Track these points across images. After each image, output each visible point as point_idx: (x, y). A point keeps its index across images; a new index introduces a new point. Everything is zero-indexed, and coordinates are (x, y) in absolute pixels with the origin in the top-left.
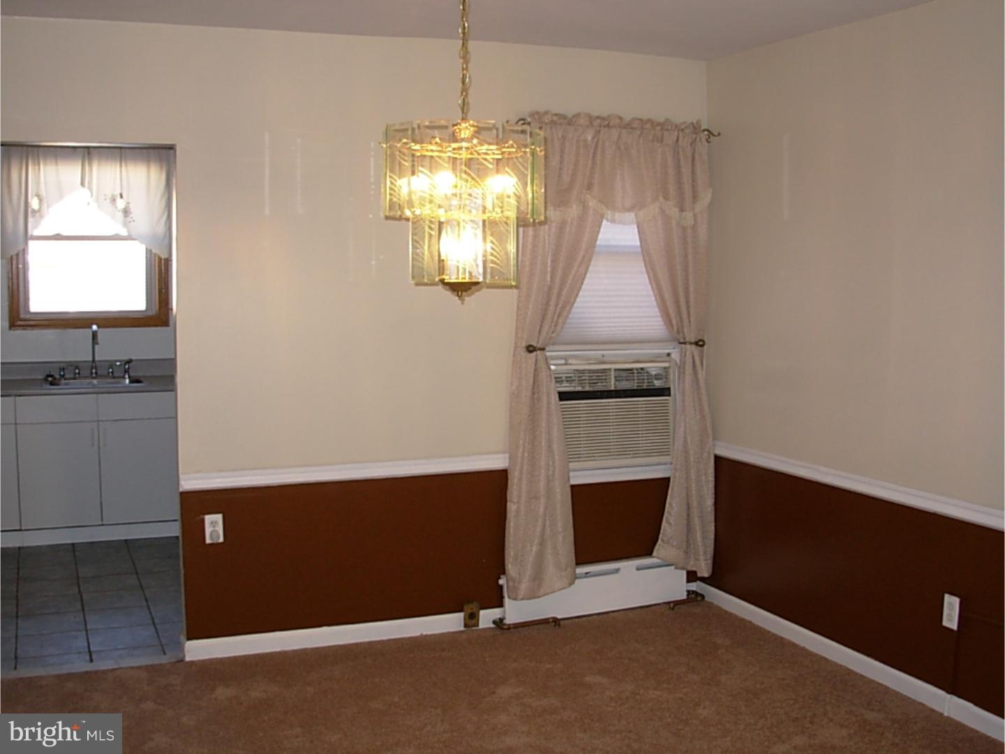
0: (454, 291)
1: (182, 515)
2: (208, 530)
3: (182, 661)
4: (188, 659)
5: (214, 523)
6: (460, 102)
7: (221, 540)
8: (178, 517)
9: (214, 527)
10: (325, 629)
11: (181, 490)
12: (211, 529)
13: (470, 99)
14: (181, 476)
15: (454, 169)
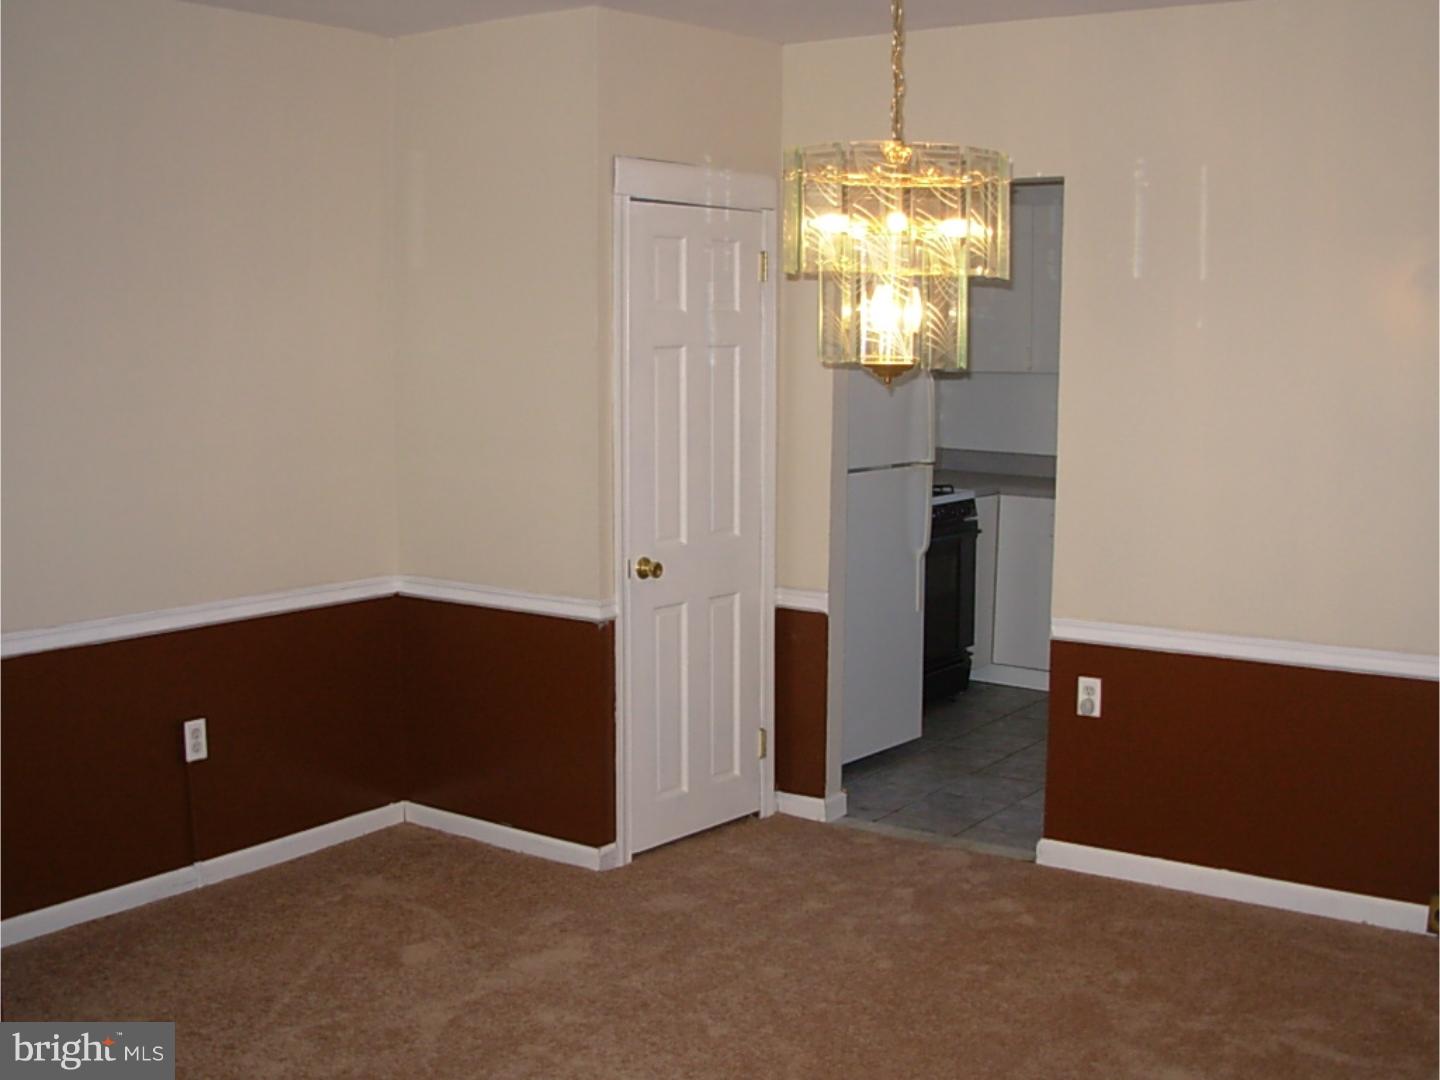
0: (880, 375)
1: (1052, 665)
2: (1082, 697)
3: (1033, 861)
4: (1039, 861)
5: (1090, 690)
6: (892, 115)
7: (1097, 713)
8: (1048, 667)
9: (1090, 694)
10: (1225, 873)
11: (1051, 638)
12: (1086, 697)
13: (905, 112)
14: (1053, 620)
15: (906, 207)
